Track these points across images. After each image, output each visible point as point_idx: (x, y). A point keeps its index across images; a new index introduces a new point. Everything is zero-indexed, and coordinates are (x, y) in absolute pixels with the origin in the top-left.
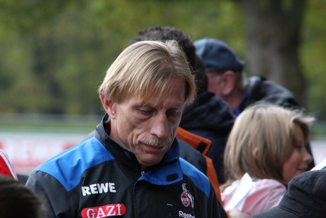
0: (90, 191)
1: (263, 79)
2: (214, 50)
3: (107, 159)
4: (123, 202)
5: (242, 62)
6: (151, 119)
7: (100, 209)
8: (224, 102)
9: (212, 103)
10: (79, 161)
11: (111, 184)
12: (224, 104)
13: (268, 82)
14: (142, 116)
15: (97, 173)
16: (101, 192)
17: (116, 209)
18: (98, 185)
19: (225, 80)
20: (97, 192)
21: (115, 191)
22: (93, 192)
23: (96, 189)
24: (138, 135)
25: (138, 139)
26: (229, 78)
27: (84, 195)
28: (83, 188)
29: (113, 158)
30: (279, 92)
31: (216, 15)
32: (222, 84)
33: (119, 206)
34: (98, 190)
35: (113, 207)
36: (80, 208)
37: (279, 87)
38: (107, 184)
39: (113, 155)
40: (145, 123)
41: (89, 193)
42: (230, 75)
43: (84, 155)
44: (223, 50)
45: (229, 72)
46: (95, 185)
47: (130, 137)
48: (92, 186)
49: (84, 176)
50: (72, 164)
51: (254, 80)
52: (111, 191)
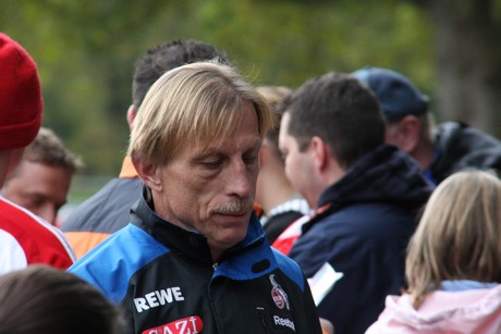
0: (147, 304)
1: (463, 126)
2: (383, 87)
3: (161, 254)
4: (198, 313)
5: (425, 98)
6: (221, 174)
7: (166, 328)
8: (412, 160)
9: (394, 162)
10: (121, 262)
11: (175, 289)
12: (412, 164)
13: (471, 130)
14: (208, 172)
15: (152, 276)
16: (163, 303)
17: (189, 325)
18: (157, 292)
19: (405, 131)
20: (157, 304)
21: (182, 299)
22: (153, 305)
23: (155, 299)
24: (207, 204)
25: (209, 210)
26: (410, 127)
27: (140, 310)
28: (136, 301)
29: (167, 250)
30: (488, 145)
31: (389, 28)
32: (401, 137)
33: (193, 319)
34: (158, 301)
35: (185, 323)
36: (137, 330)
37: (489, 138)
38: (169, 290)
39: (167, 245)
40: (215, 182)
41: (147, 308)
42: (413, 123)
43: (124, 251)
44: (396, 85)
45: (410, 118)
46: (153, 294)
47: (194, 209)
48: (148, 296)
49: (134, 283)
50: (111, 268)
51: (449, 127)
52: (178, 299)
